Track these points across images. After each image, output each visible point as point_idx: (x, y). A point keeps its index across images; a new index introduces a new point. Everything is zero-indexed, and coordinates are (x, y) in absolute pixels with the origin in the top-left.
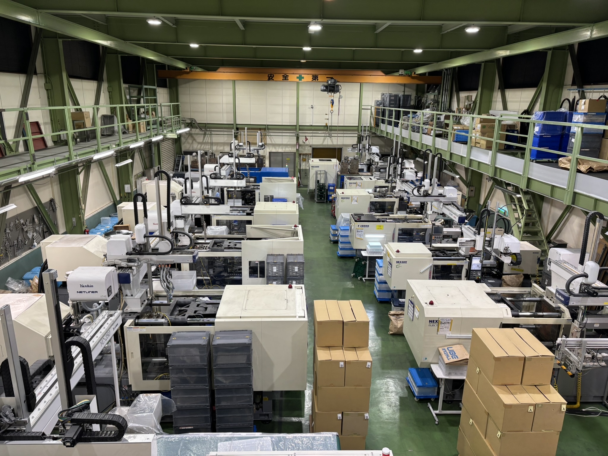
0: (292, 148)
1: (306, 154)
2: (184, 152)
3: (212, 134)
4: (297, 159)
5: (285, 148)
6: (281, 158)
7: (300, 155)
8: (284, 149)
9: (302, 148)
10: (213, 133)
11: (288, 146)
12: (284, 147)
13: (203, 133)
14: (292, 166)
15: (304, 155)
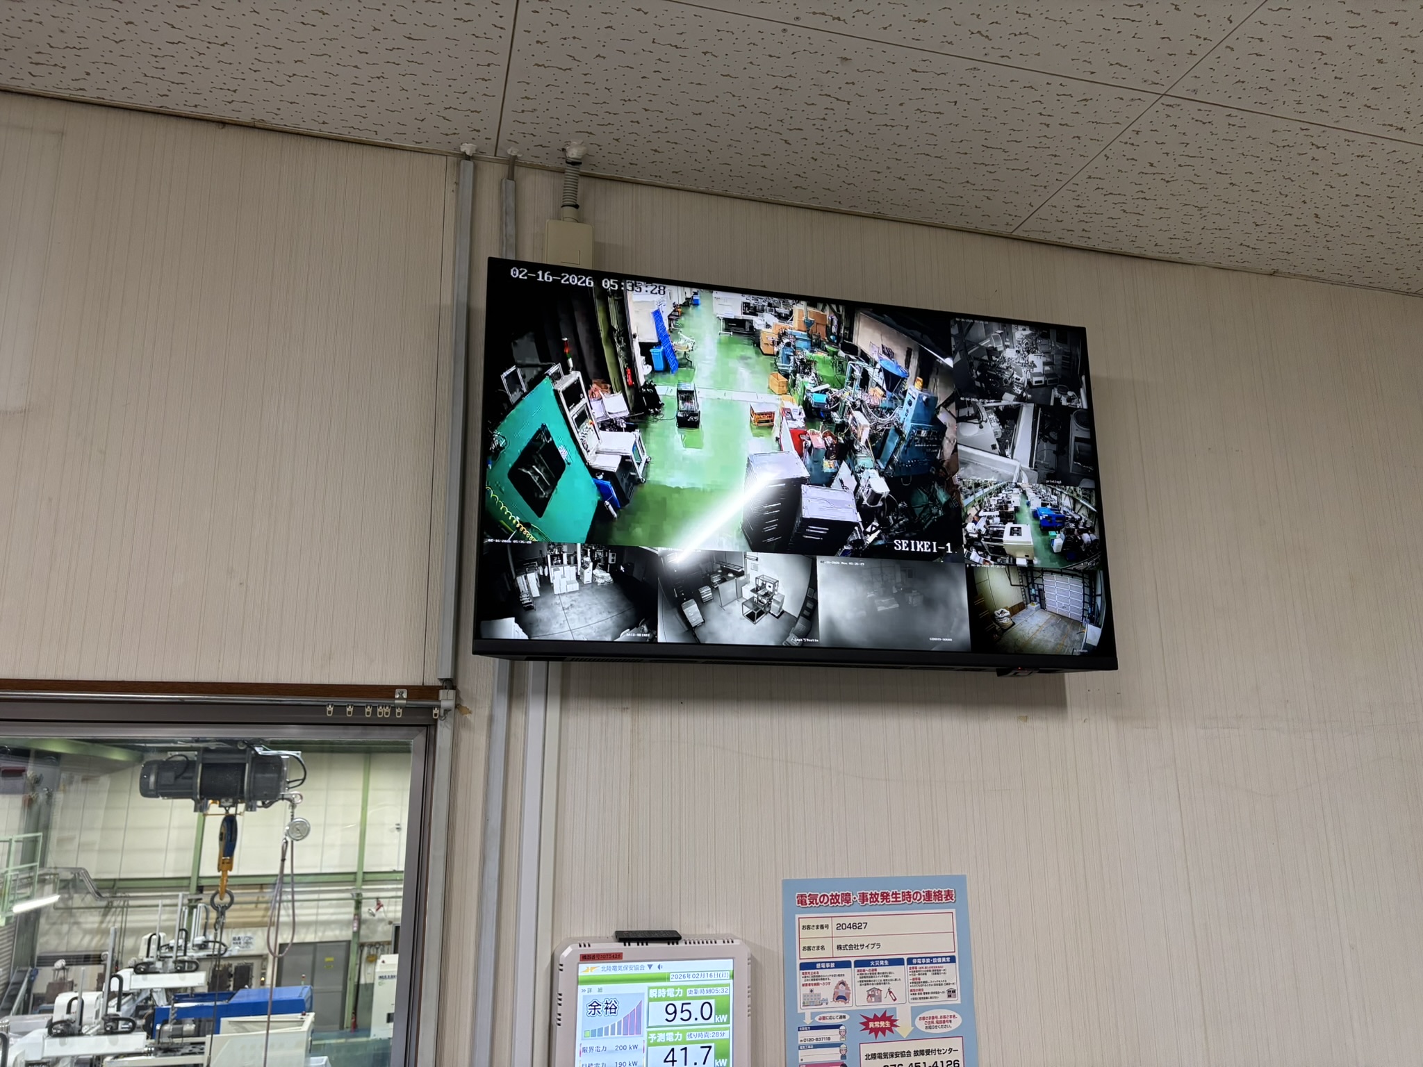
0: (341, 930)
1: (379, 943)
2: (40, 958)
3: (128, 907)
4: (353, 959)
5: (324, 932)
6: (310, 958)
7: (362, 946)
8: (320, 934)
9: (368, 928)
10: (132, 903)
11: (333, 926)
12: (322, 928)
13: (104, 903)
14: (340, 978)
15: (372, 945)
